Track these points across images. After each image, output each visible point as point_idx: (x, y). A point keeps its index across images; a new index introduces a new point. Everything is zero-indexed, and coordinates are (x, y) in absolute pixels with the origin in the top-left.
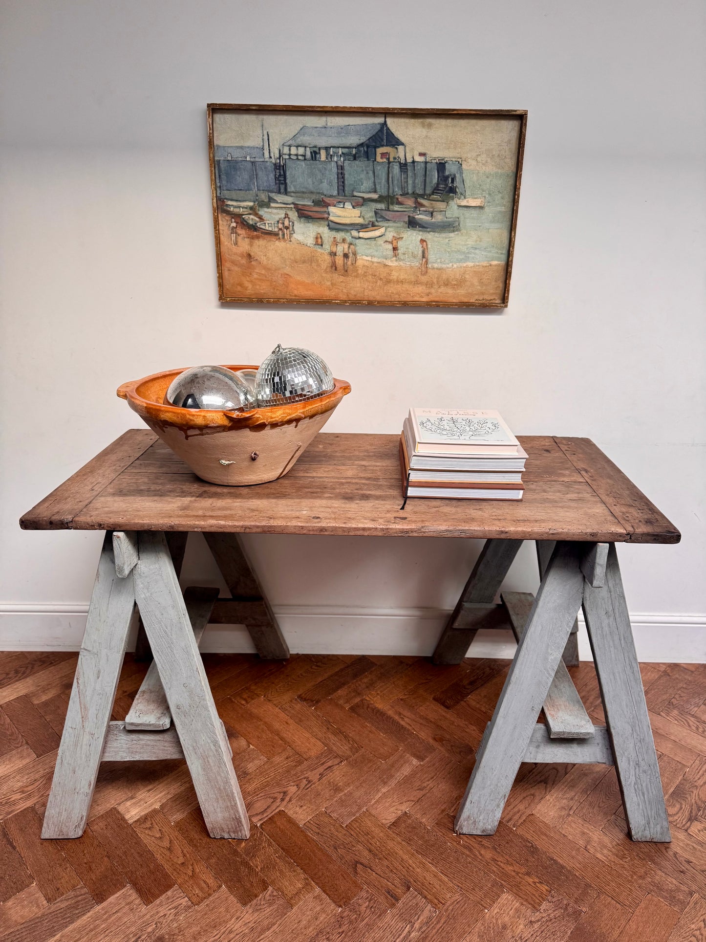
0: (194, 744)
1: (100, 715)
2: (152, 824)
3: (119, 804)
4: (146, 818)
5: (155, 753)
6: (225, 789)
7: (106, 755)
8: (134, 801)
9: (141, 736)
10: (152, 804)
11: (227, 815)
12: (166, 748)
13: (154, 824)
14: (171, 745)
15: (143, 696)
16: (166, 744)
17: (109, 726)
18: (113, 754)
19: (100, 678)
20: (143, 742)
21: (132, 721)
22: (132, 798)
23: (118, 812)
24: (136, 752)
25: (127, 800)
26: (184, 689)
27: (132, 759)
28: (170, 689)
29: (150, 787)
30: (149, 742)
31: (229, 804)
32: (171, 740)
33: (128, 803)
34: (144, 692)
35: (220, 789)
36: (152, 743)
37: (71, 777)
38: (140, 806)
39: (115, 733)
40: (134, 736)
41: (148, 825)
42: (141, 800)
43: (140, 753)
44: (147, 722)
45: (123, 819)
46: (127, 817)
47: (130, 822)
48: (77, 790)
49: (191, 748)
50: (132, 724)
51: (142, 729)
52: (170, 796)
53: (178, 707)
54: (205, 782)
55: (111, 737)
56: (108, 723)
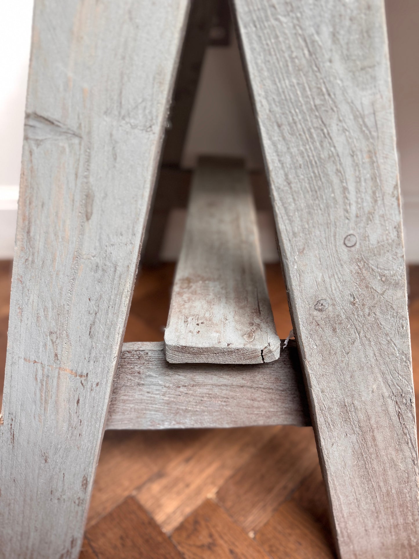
0: (348, 400)
1: (100, 328)
2: (211, 536)
3: (139, 488)
4: (196, 522)
5: (228, 413)
6: (400, 492)
7: (117, 417)
8: (164, 482)
9: (200, 377)
10: (199, 491)
11: (391, 539)
12: (256, 404)
13: (216, 536)
14: (269, 396)
15: (189, 287)
16: (258, 395)
17: (122, 355)
18: (133, 415)
19: (95, 218)
20: (204, 390)
21: (183, 343)
22: (160, 475)
23: (140, 507)
24: (186, 411)
25: (151, 480)
26: (344, 253)
27: (177, 427)
28: (301, 252)
29: (188, 453)
30: (216, 390)
31: (401, 521)
32: (269, 385)
33: (156, 487)
34: (188, 281)
35: (388, 494)
36: (225, 392)
37: (40, 468)
38: (178, 493)
39: (136, 369)
40: (183, 377)
41: (203, 538)
42: (176, 481)
43: (195, 413)
44: (224, 345)
45: (152, 524)
46: (160, 517)
47: (167, 529)
48: (58, 494)
49: (336, 409)
50: (184, 349)
51: (210, 361)
52: (228, 473)
53: (319, 306)
54: (358, 481)
55: (127, 379)
56: (121, 346)
